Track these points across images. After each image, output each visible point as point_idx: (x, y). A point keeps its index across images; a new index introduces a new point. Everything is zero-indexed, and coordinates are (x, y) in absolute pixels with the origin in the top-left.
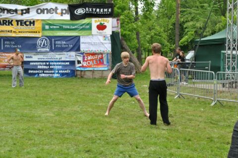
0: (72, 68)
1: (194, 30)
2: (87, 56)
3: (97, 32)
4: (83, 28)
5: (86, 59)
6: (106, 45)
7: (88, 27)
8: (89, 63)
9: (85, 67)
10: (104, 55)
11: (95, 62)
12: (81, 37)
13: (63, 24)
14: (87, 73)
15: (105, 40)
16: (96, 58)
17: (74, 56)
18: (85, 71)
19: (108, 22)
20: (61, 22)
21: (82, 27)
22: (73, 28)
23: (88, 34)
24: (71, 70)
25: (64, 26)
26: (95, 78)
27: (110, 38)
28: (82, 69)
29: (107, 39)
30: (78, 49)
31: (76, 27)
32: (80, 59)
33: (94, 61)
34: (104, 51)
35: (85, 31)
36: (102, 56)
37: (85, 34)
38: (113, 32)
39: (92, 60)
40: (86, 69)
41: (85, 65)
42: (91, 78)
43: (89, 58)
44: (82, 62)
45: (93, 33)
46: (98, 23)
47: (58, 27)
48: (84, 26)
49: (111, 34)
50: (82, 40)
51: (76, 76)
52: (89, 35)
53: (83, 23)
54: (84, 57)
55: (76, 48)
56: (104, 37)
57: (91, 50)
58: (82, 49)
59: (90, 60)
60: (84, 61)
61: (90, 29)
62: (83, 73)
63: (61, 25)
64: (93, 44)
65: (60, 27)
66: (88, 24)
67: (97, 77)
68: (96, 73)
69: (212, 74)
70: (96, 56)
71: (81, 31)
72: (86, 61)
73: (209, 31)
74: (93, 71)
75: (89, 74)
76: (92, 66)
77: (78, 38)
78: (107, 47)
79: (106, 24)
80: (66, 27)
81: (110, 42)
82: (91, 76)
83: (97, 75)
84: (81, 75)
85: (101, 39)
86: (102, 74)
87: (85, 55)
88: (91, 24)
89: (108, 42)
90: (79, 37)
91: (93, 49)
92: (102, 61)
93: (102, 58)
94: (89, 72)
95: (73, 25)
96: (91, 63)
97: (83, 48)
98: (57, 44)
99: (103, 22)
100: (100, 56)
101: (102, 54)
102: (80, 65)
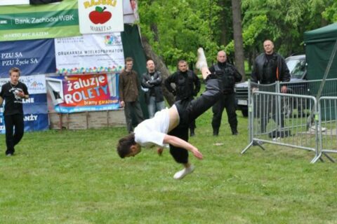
0: (41, 110)
1: (265, 11)
2: (72, 82)
3: (92, 28)
4: (59, 21)
5: (70, 89)
6: (113, 56)
7: (70, 17)
8: (77, 97)
9: (70, 106)
10: (109, 78)
11: (90, 93)
12: (56, 41)
13: (14, 15)
14: (74, 119)
15: (110, 43)
16: (92, 84)
17: (44, 83)
18: (69, 114)
19: (114, 5)
20: (11, 11)
21: (57, 20)
22: (38, 21)
23: (71, 33)
24: (39, 115)
25: (17, 20)
26: (92, 129)
27: (120, 39)
28: (64, 110)
29: (114, 43)
30: (52, 68)
31: (43, 19)
32: (58, 88)
33: (89, 90)
34: (109, 68)
35: (66, 28)
36: (106, 80)
37: (65, 34)
38: (126, 26)
39: (85, 89)
40: (71, 111)
41: (68, 101)
42: (85, 128)
43: (78, 85)
44: (61, 95)
45: (82, 31)
46: (93, 9)
47: (5, 22)
48: (61, 17)
49: (122, 30)
50: (58, 47)
51: (51, 127)
52: (74, 36)
53: (60, 9)
54: (65, 83)
55: (47, 66)
56: (108, 37)
57: (79, 67)
58: (59, 68)
59: (80, 90)
60: (65, 92)
61: (76, 21)
62: (65, 120)
63: (11, 18)
64: (84, 54)
65: (9, 21)
66: (69, 12)
67: (96, 126)
68: (94, 117)
69: (313, 101)
70: (93, 79)
71: (55, 28)
72: (72, 93)
73: (296, 13)
74: (88, 114)
75: (78, 121)
76: (86, 103)
77: (49, 44)
78: (116, 60)
79: (109, 9)
80: (22, 21)
81: (121, 47)
82: (84, 125)
83: (97, 123)
84: (62, 123)
85: (101, 41)
86: (109, 118)
87: (69, 79)
88: (77, 10)
89: (117, 48)
90: (52, 40)
91: (85, 65)
92: (105, 89)
93: (106, 84)
94: (79, 117)
95: (38, 15)
96: (82, 95)
97: (62, 64)
98: (6, 60)
99: (102, 6)
100: (101, 79)
101: (105, 75)
102: (60, 101)
